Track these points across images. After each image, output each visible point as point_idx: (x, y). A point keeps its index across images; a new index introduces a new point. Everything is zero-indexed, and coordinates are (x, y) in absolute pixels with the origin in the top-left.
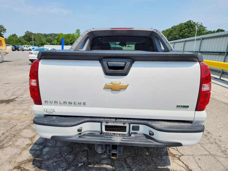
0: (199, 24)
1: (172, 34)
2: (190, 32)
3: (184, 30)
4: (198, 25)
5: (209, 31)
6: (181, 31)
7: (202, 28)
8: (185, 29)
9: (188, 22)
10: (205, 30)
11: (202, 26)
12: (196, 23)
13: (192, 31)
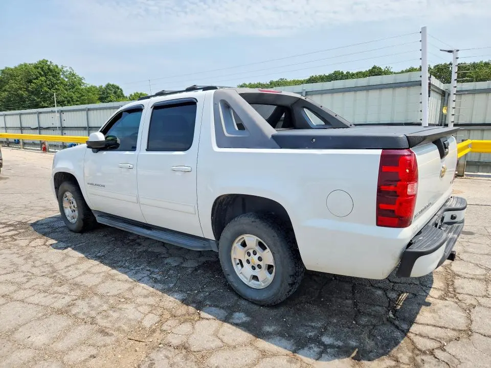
0: (67, 71)
1: (7, 86)
2: (53, 87)
3: (37, 78)
4: (64, 72)
5: (90, 85)
6: (30, 81)
7: (75, 78)
8: (39, 77)
9: (40, 63)
10: (83, 83)
11: (73, 75)
12: (60, 67)
13: (56, 84)
